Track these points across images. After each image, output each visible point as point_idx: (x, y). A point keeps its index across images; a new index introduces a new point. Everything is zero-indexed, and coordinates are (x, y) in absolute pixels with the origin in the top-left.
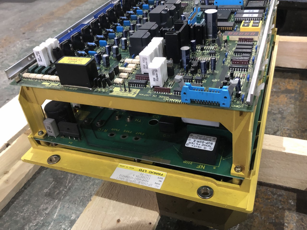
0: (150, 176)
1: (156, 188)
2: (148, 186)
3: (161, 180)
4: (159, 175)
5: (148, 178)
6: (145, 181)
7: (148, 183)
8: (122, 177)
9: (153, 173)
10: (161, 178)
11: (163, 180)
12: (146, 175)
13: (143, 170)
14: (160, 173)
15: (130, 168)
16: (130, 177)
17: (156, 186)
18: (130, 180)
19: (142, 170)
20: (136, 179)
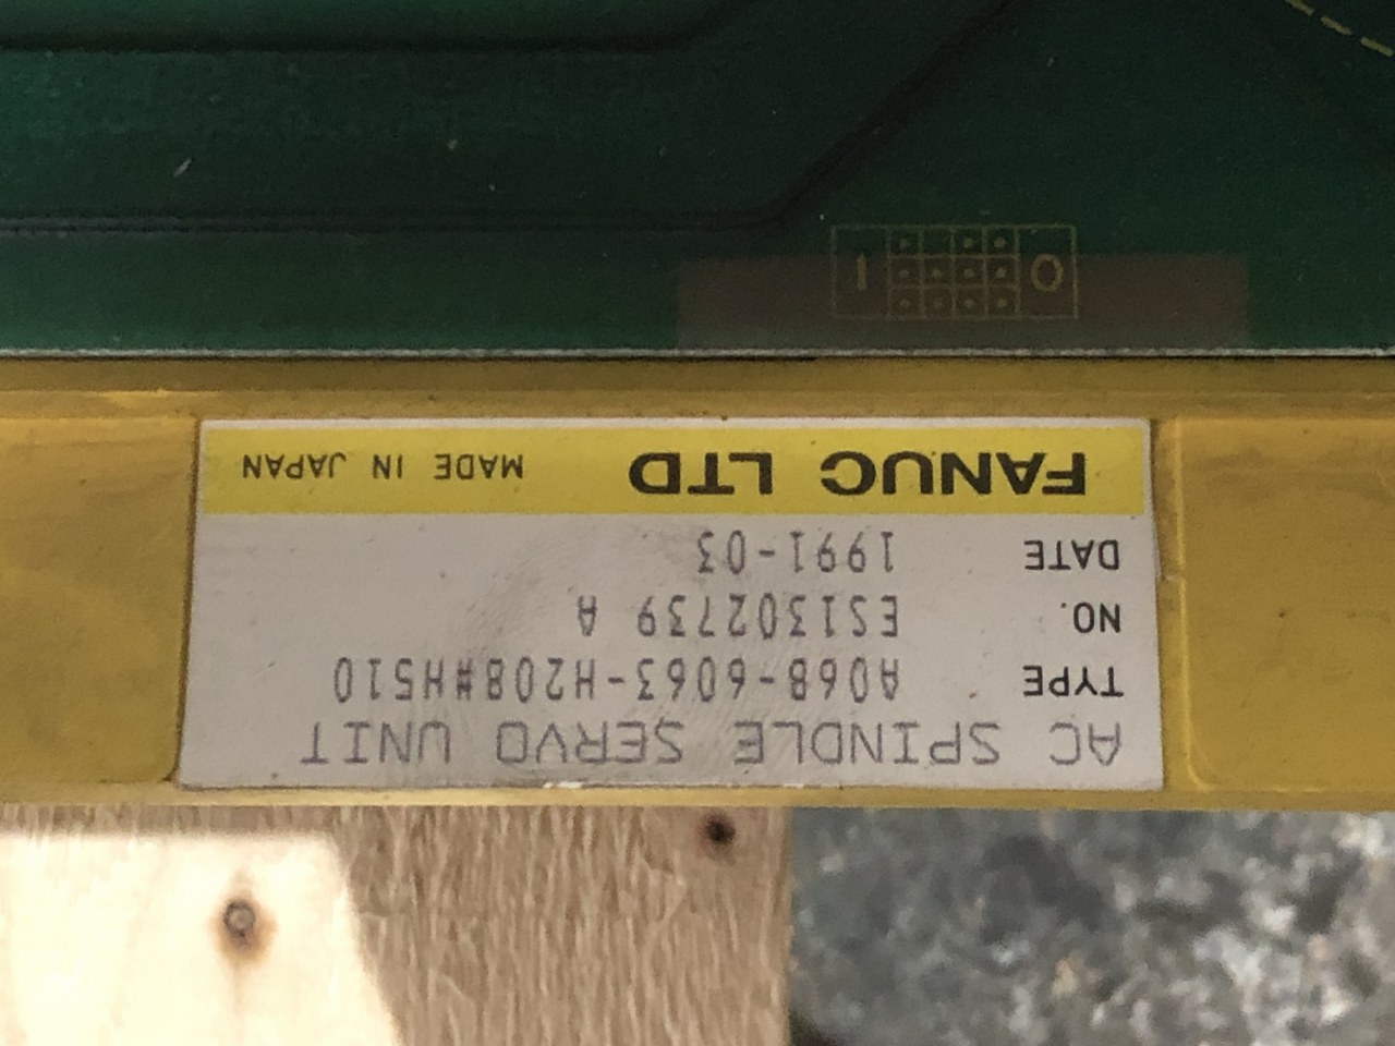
0: (873, 548)
1: (1088, 776)
2: (922, 776)
3: (1094, 585)
4: (1021, 487)
5: (874, 613)
6: (842, 689)
7: (901, 709)
8: (394, 714)
9: (908, 472)
10: (1083, 553)
11: (1132, 589)
12: (810, 565)
13: (711, 460)
14: (1021, 454)
15: (447, 467)
16: (544, 670)
17: (1064, 744)
18: (572, 739)
19: (693, 473)
20: (660, 685)
